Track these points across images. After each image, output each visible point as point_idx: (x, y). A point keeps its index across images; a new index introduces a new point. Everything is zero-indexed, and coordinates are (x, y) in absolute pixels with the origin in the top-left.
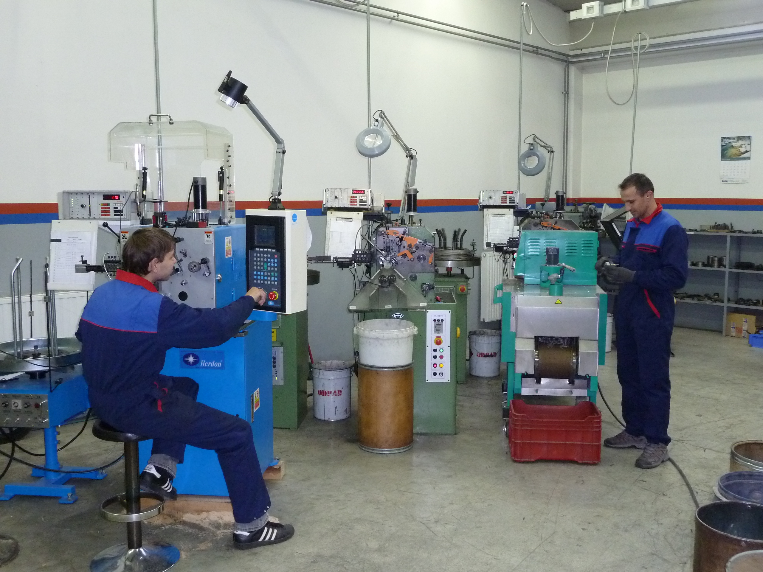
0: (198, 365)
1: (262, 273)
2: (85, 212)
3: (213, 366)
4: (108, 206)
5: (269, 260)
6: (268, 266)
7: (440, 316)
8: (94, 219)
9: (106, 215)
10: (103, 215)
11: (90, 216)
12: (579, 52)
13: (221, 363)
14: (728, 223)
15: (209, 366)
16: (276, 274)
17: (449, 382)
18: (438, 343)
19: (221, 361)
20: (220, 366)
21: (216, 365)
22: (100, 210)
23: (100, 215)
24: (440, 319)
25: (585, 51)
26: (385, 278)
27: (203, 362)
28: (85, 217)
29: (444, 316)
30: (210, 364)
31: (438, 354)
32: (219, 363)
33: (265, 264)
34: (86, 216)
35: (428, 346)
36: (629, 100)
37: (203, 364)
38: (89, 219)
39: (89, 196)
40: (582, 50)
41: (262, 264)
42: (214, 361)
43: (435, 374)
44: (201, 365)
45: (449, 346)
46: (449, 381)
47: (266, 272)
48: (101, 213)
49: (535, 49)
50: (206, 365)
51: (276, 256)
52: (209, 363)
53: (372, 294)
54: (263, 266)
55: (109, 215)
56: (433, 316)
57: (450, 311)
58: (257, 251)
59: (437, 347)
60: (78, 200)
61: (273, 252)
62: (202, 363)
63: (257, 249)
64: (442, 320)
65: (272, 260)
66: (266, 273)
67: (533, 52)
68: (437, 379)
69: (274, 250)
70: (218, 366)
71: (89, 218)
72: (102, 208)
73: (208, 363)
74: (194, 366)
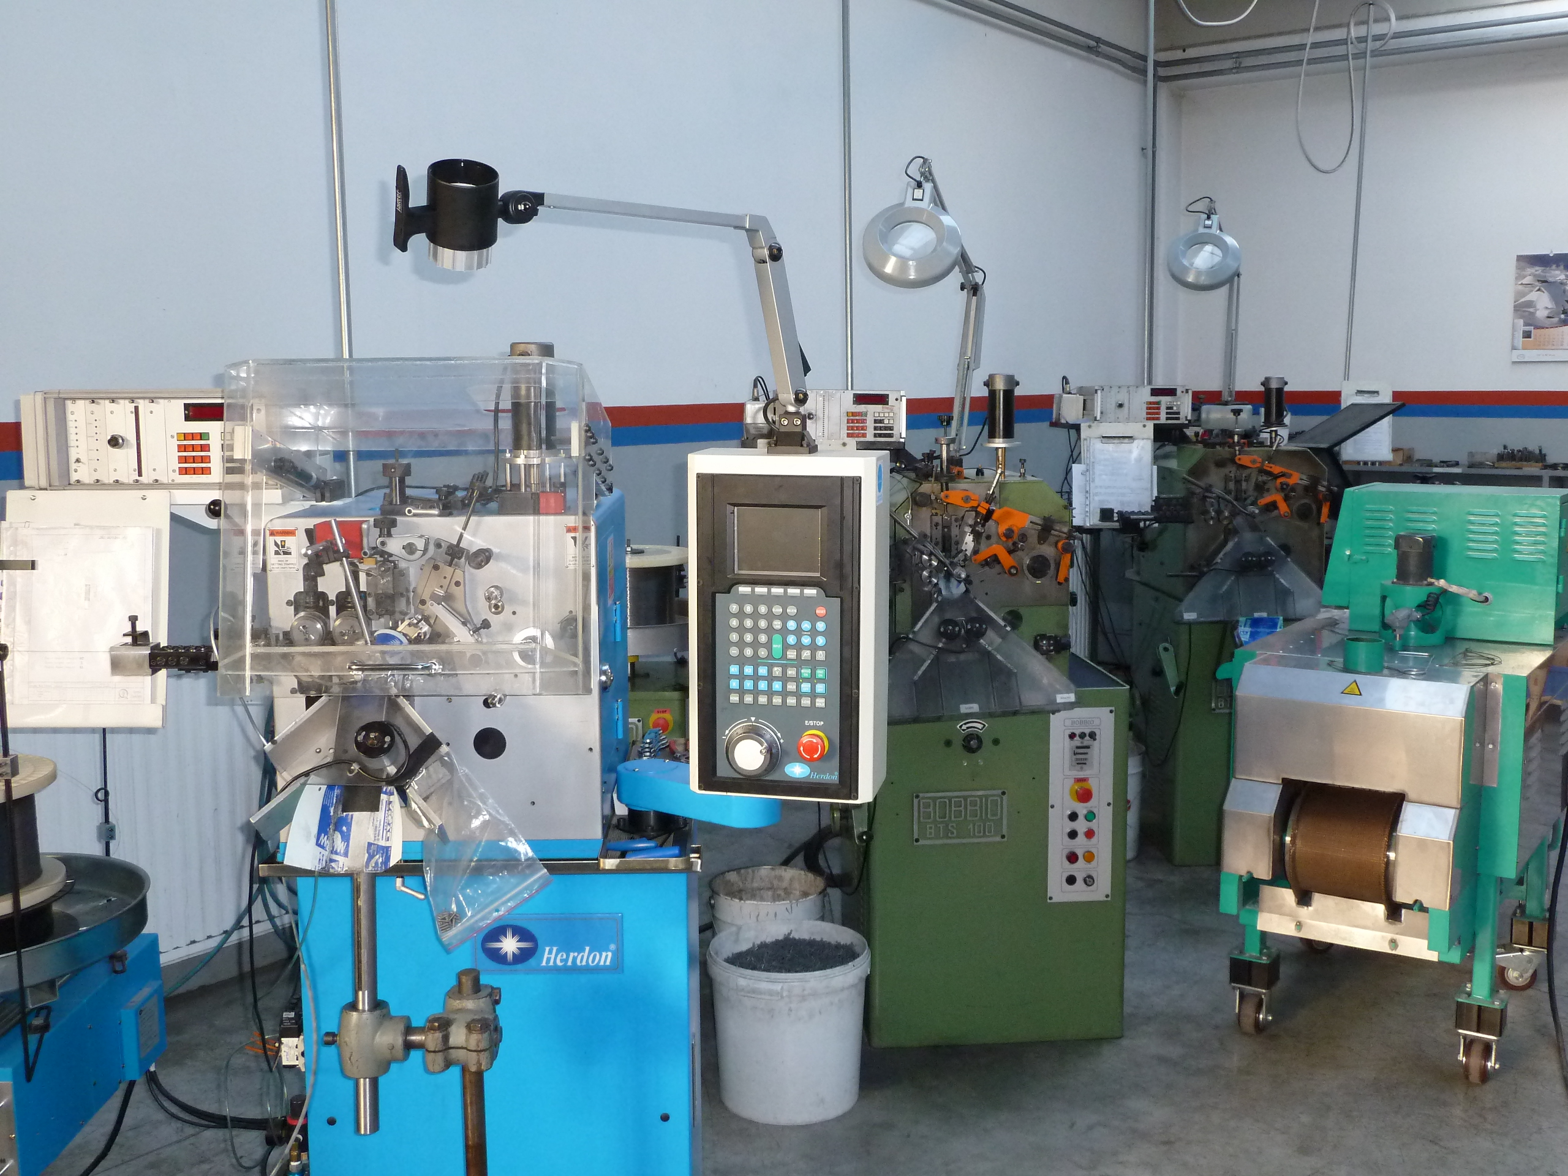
0: (532, 962)
1: (763, 671)
2: (122, 462)
3: (584, 963)
4: (202, 442)
5: (792, 625)
6: (786, 646)
7: (1082, 722)
8: (156, 484)
9: (195, 471)
10: (184, 471)
11: (140, 474)
12: (1179, 55)
13: (610, 954)
14: (1533, 447)
15: (570, 963)
16: (820, 673)
17: (1109, 899)
18: (1085, 796)
19: (613, 947)
20: (608, 963)
21: (593, 962)
22: (176, 454)
23: (174, 471)
24: (1087, 731)
25: (1192, 53)
26: (957, 629)
27: (550, 952)
28: (124, 479)
29: (1097, 722)
30: (575, 959)
31: (1081, 826)
32: (604, 954)
33: (777, 638)
34: (128, 475)
35: (1052, 807)
36: (1343, 162)
37: (548, 959)
38: (137, 485)
39: (136, 408)
40: (1184, 51)
41: (763, 638)
42: (587, 949)
43: (1071, 880)
44: (544, 964)
45: (1109, 804)
46: (1107, 896)
47: (778, 665)
48: (177, 466)
49: (1093, 43)
50: (561, 961)
51: (821, 611)
52: (572, 955)
53: (920, 673)
54: (768, 645)
55: (206, 471)
56: (1068, 723)
57: (1113, 708)
58: (745, 595)
59: (1082, 809)
60: (96, 424)
61: (810, 598)
62: (546, 955)
63: (744, 589)
64: (1092, 736)
65: (806, 625)
66: (777, 671)
67: (1089, 49)
68: (1079, 893)
69: (810, 592)
70: (602, 963)
71: (137, 481)
72: (181, 448)
73: (568, 956)
74: (519, 966)
